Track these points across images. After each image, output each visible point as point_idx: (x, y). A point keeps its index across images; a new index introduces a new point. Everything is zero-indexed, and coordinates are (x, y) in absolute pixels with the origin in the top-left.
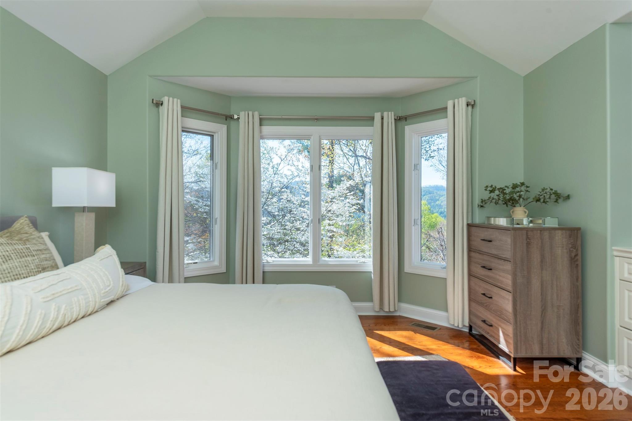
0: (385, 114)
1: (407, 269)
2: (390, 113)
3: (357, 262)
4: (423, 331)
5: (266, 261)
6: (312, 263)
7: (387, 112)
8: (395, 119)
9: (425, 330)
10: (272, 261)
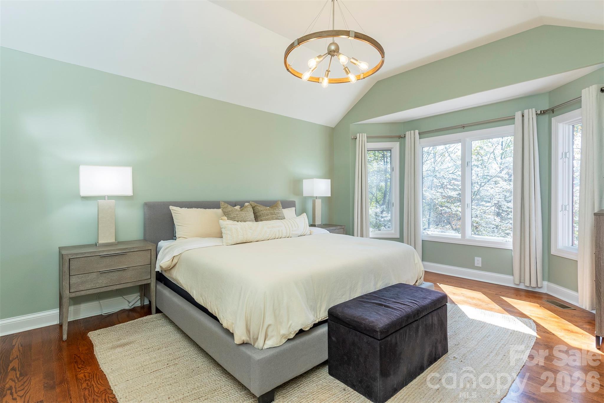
0: (526, 112)
1: (553, 252)
2: (530, 110)
3: (503, 241)
4: (550, 306)
5: (426, 233)
6: (461, 238)
7: (528, 110)
8: (537, 114)
9: (553, 306)
10: (431, 234)
